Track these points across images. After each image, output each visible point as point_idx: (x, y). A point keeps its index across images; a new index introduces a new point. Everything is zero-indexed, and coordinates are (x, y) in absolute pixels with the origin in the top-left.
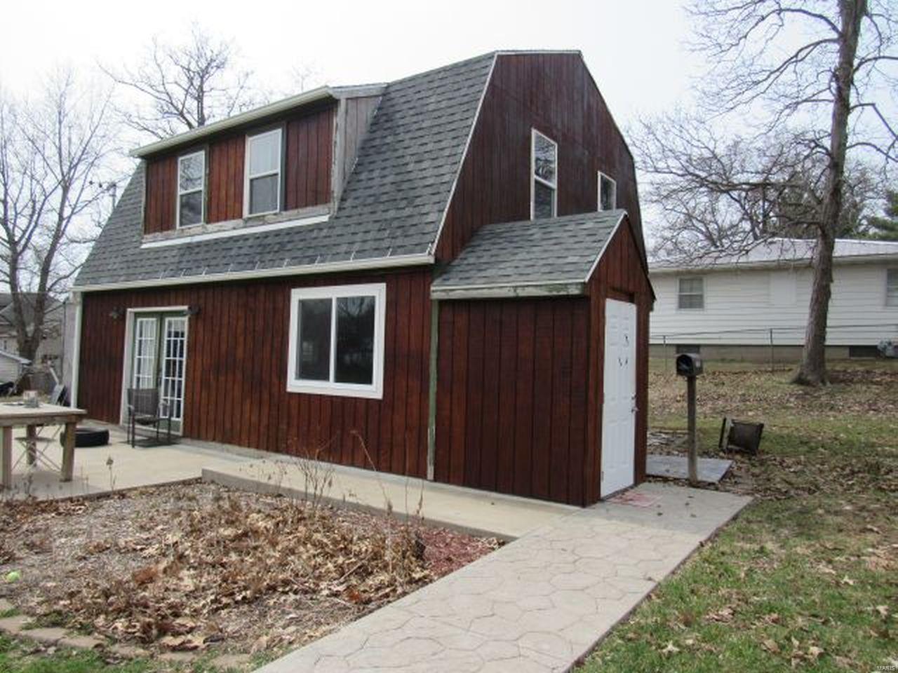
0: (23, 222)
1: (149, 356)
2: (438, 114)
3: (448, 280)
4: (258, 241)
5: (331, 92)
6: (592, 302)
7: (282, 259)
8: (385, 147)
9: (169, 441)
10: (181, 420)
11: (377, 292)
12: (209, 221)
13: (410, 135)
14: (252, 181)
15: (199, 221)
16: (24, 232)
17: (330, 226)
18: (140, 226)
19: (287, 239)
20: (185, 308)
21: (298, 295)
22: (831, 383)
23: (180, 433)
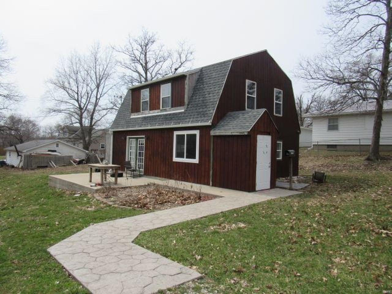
0: (84, 101)
1: (133, 151)
2: (215, 79)
3: (215, 130)
4: (165, 117)
5: (184, 74)
6: (252, 137)
7: (171, 123)
8: (200, 89)
9: (140, 176)
10: (143, 170)
11: (197, 132)
12: (150, 110)
13: (207, 85)
14: (163, 98)
15: (148, 110)
16: (85, 105)
17: (184, 113)
18: (130, 111)
19: (173, 116)
20: (144, 136)
21: (176, 133)
22: (381, 160)
23: (143, 174)
